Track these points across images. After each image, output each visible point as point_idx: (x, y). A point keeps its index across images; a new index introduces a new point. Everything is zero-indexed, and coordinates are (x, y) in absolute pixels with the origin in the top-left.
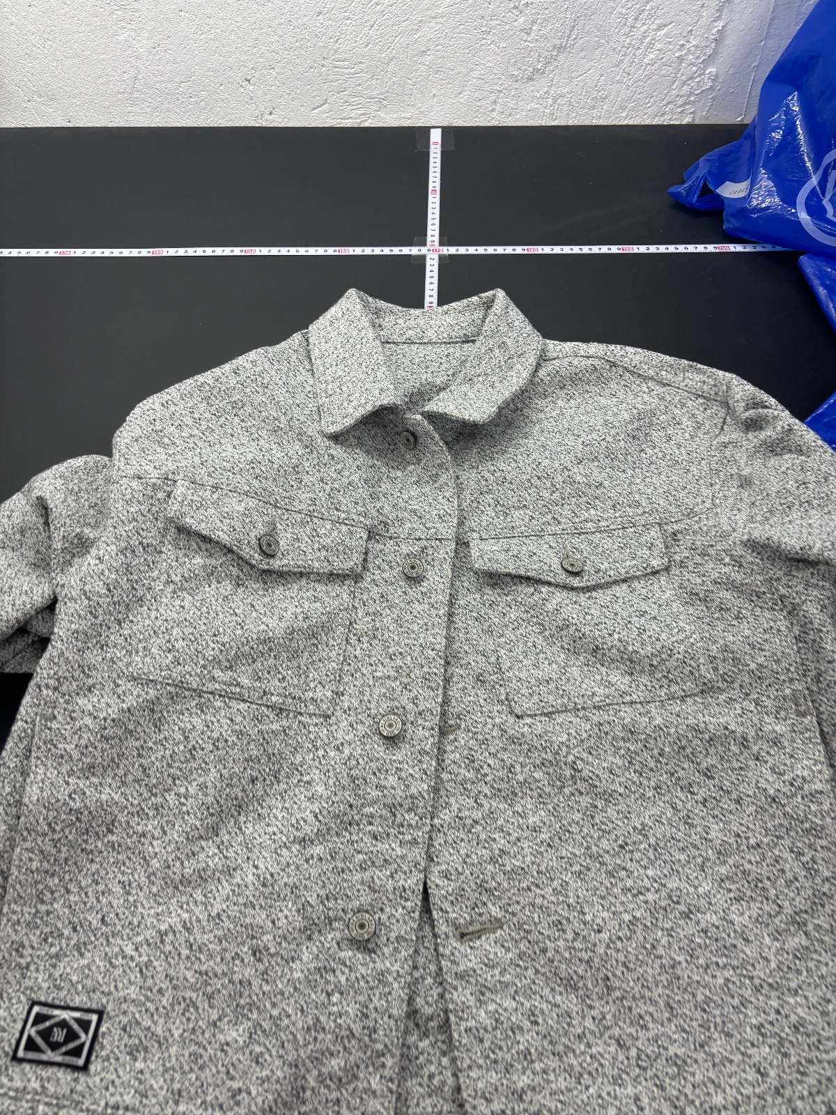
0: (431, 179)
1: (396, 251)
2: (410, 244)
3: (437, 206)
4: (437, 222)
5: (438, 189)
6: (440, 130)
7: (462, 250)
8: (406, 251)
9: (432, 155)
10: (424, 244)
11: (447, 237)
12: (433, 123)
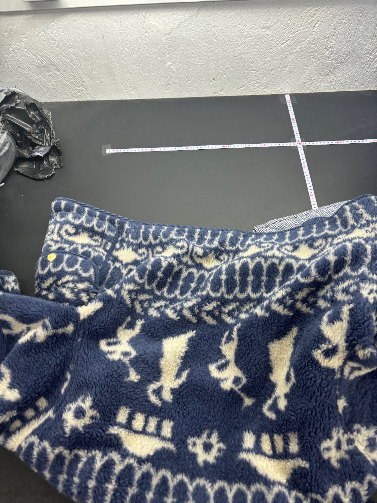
0: (291, 115)
1: (285, 144)
2: (290, 142)
3: (296, 125)
4: (298, 132)
5: (295, 119)
6: (289, 95)
7: (311, 143)
8: (289, 144)
9: (288, 106)
10: (295, 141)
11: (304, 139)
12: (286, 93)
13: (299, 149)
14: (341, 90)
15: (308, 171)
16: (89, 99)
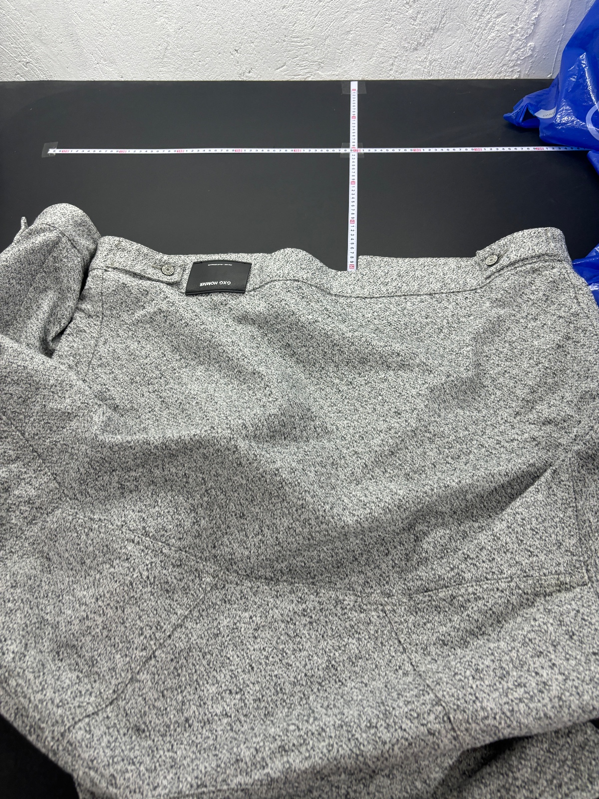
0: (352, 110)
1: (331, 151)
2: (339, 147)
3: (356, 125)
4: (356, 134)
5: (356, 115)
6: (356, 82)
7: (372, 150)
8: (337, 150)
9: (352, 97)
10: (348, 147)
11: (362, 143)
12: (352, 78)
13: (351, 157)
14: (440, 78)
15: (356, 188)
16: (42, 78)
